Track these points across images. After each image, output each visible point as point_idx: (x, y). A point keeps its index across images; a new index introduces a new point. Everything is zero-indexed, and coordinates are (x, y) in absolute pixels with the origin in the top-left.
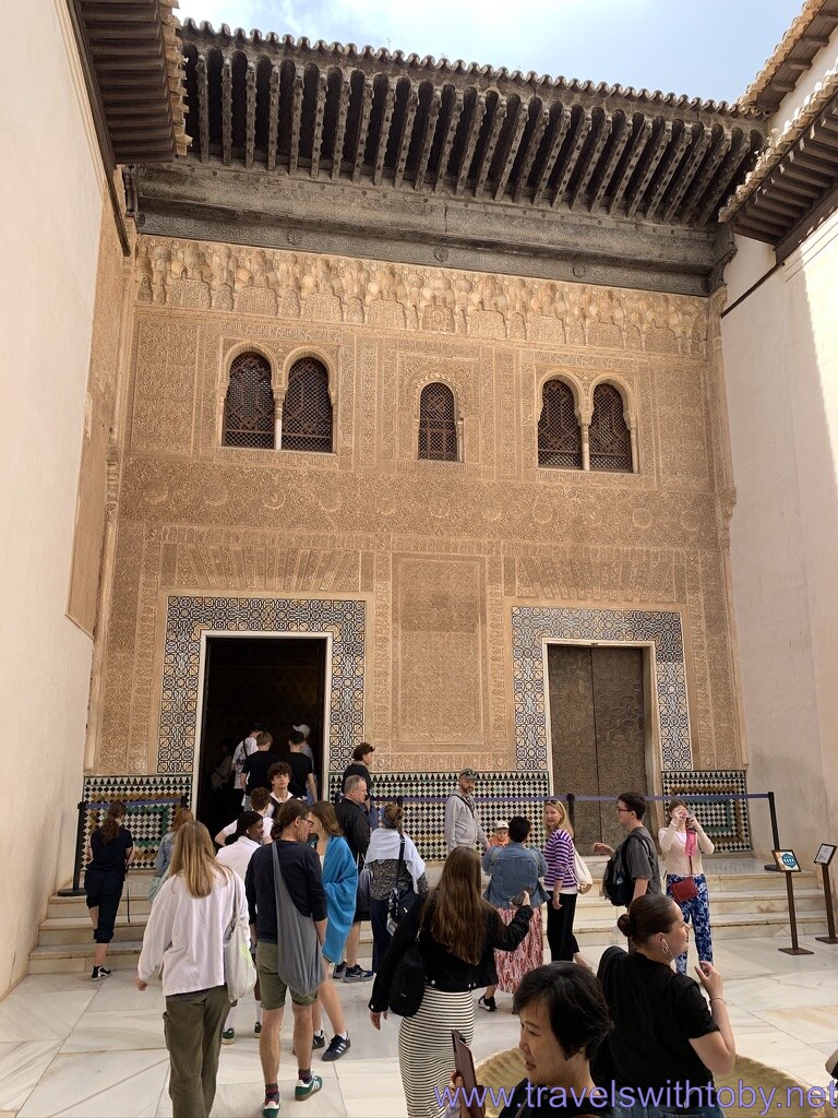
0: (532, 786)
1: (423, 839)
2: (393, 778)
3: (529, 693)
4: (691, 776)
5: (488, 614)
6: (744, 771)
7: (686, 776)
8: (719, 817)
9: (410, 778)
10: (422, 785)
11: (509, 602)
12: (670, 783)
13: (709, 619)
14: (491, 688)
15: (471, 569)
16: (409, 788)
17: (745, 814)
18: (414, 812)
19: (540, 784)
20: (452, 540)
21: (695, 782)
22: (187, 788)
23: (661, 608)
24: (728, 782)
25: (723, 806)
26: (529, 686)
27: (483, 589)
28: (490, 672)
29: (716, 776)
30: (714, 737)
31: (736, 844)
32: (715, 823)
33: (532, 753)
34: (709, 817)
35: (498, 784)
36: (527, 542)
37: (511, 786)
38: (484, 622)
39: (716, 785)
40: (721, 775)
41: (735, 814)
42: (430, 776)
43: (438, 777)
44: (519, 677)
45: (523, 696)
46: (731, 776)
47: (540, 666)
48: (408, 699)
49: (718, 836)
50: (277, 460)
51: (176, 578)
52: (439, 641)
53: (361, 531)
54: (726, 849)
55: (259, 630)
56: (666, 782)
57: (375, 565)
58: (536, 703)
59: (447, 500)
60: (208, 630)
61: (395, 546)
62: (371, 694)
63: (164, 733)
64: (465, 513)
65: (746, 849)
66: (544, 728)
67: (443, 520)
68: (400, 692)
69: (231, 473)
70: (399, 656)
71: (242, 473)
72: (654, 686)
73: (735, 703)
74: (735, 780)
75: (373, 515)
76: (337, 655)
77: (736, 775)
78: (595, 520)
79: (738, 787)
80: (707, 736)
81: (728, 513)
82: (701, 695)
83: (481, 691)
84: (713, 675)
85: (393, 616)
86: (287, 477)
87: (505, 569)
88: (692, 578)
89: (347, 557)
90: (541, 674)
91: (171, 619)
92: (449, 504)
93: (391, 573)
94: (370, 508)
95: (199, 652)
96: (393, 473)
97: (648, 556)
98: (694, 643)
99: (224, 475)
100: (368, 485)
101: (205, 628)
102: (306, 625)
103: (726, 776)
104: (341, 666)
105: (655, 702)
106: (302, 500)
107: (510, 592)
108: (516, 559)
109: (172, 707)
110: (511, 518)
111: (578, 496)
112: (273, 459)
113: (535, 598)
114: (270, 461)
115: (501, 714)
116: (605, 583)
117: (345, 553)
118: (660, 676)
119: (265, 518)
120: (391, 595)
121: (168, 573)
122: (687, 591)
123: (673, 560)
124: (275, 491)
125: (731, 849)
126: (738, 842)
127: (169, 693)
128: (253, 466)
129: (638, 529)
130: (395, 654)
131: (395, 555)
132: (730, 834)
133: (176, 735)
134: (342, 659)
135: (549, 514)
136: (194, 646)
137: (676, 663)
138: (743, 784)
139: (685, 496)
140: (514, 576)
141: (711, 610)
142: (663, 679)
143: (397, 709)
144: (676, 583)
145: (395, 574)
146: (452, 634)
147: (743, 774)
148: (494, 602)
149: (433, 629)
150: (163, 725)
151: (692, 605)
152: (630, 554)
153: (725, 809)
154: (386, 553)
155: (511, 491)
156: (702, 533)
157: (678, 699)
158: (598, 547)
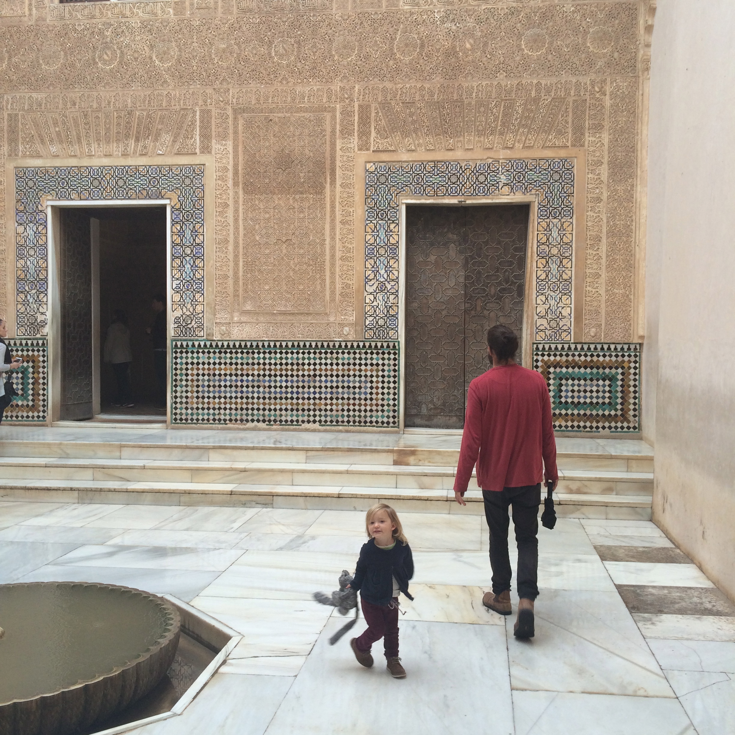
0: (381, 356)
1: (264, 404)
2: (234, 346)
3: (382, 259)
4: (569, 348)
5: (338, 172)
6: (641, 345)
7: (563, 348)
8: (601, 394)
9: (252, 346)
10: (264, 353)
11: (362, 157)
12: (543, 355)
13: (612, 164)
14: (338, 254)
15: (320, 121)
16: (251, 355)
17: (635, 392)
18: (256, 378)
19: (389, 353)
20: (299, 89)
21: (573, 355)
22: (44, 351)
23: (548, 153)
24: (617, 356)
25: (607, 382)
26: (382, 251)
27: (333, 145)
28: (338, 236)
29: (602, 349)
30: (603, 306)
31: (619, 425)
32: (595, 401)
33: (381, 322)
34: (588, 394)
35: (343, 353)
36: (389, 85)
37: (358, 356)
38: (333, 182)
39: (601, 359)
40: (609, 349)
41: (622, 392)
42: (272, 344)
43: (281, 346)
44: (372, 241)
45: (375, 263)
46: (622, 349)
47: (396, 230)
48: (249, 266)
49: (597, 415)
50: (109, 13)
51: (21, 149)
52: (283, 205)
53: (198, 86)
54: (607, 429)
55: (100, 199)
56: (537, 355)
57: (213, 123)
58: (388, 269)
59: (293, 40)
60: (53, 200)
61: (234, 100)
62: (212, 261)
63: (20, 300)
64: (314, 55)
65: (632, 430)
66: (397, 296)
67: (288, 66)
68: (241, 260)
69: (64, 32)
70: (241, 222)
71: (75, 30)
72: (532, 248)
73: (637, 265)
74: (626, 354)
75: (211, 66)
76: (177, 223)
77: (629, 349)
78: (473, 50)
79: (630, 362)
80: (595, 304)
81: (650, 23)
82: (591, 257)
83: (328, 257)
84: (611, 233)
85: (234, 179)
86: (120, 30)
87: (359, 118)
88: (595, 115)
89: (184, 116)
90: (396, 237)
91: (19, 191)
92: (295, 45)
93: (231, 131)
94: (207, 58)
95: (46, 222)
96: (231, 14)
97: (538, 91)
98: (589, 196)
99: (58, 35)
100: (204, 31)
101: (50, 197)
102: (145, 193)
103: (616, 349)
104: (181, 233)
105: (532, 266)
106: (136, 55)
107: (364, 147)
108: (373, 106)
109: (26, 275)
110: (367, 57)
111: (453, 20)
112: (105, 12)
113: (393, 151)
114: (102, 13)
115: (349, 282)
116: (480, 128)
117: (182, 112)
118: (541, 236)
119: (100, 80)
120: (231, 156)
121: (13, 144)
122: (587, 130)
123: (572, 93)
124: (108, 48)
125: (613, 429)
126: (622, 423)
127: (22, 262)
128: (86, 21)
129: (528, 56)
130: (236, 220)
131: (235, 111)
132: (613, 413)
133: (31, 301)
134: (181, 227)
135: (415, 47)
136: (41, 216)
137: (563, 220)
138: (637, 359)
139: (597, 7)
140: (370, 127)
141: (617, 154)
142: (544, 240)
143: (238, 278)
144: (573, 121)
145: (236, 132)
146: (297, 197)
147: (638, 347)
148: (345, 158)
149: (277, 192)
150: (19, 292)
151: (592, 149)
152: (515, 89)
153: (610, 386)
154: (225, 109)
155: (369, 22)
156: (616, 55)
157: (561, 262)
158: (475, 84)
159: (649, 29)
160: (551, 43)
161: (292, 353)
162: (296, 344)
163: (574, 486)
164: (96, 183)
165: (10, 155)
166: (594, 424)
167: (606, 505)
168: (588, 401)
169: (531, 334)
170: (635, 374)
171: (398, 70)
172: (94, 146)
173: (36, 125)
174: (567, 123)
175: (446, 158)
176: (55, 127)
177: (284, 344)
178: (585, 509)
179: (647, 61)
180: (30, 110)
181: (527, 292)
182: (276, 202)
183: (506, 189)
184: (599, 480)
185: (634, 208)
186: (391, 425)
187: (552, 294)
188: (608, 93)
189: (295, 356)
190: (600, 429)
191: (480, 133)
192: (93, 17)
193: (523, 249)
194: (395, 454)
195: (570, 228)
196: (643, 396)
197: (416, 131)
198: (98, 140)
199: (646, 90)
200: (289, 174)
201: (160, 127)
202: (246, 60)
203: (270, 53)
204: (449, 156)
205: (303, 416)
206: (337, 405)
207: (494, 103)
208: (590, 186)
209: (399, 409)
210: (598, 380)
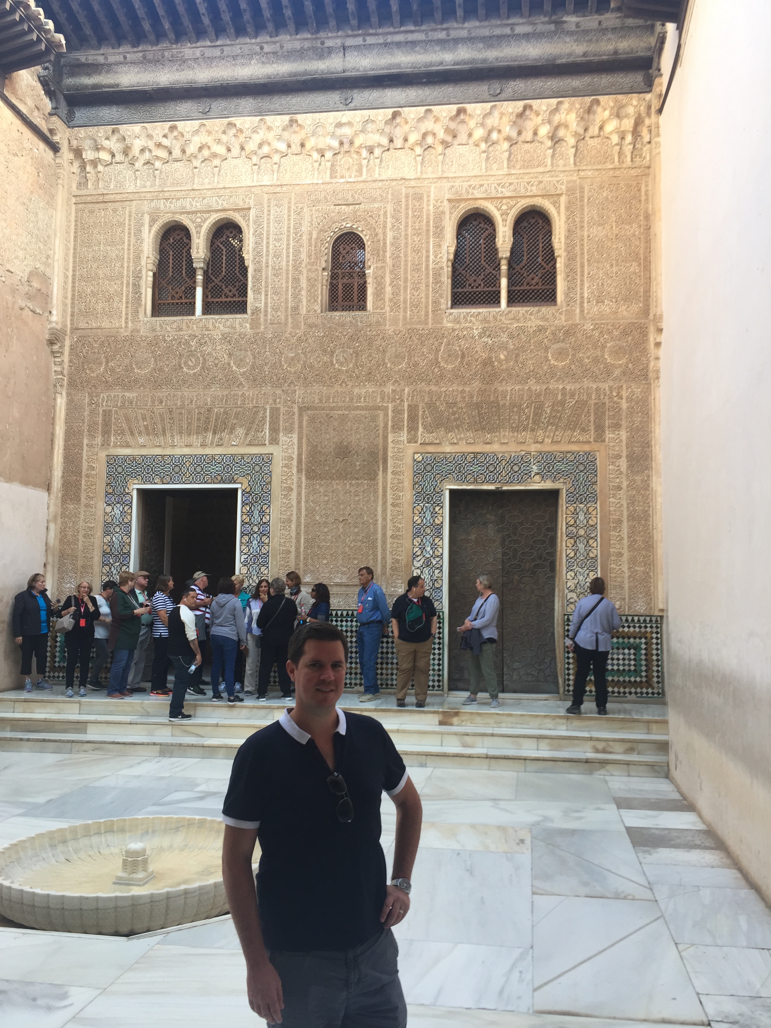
3: (428, 537)
5: (390, 462)
6: (662, 617)
8: (627, 662)
11: (411, 448)
13: (630, 457)
14: (389, 533)
15: (374, 419)
17: (658, 660)
20: (356, 391)
23: (574, 448)
24: (640, 627)
25: (632, 651)
26: (428, 531)
27: (386, 438)
28: (389, 517)
30: (626, 581)
31: (644, 690)
34: (615, 662)
36: (434, 388)
38: (385, 470)
39: (626, 629)
40: (633, 620)
41: (646, 660)
44: (419, 522)
45: (422, 540)
46: (645, 621)
47: (441, 512)
48: (310, 543)
49: (624, 681)
50: (195, 326)
51: (112, 439)
52: (341, 489)
53: (269, 388)
54: (633, 695)
55: (180, 483)
56: (568, 625)
57: (281, 419)
58: (434, 547)
59: (351, 351)
60: (138, 484)
61: (300, 400)
62: (276, 539)
63: (104, 571)
64: (370, 363)
65: (656, 695)
66: (442, 570)
67: (347, 371)
68: (302, 537)
69: (155, 342)
70: (303, 504)
71: (165, 341)
72: (561, 529)
73: (655, 546)
74: (649, 625)
75: (280, 371)
76: (247, 504)
77: (651, 621)
78: (507, 360)
79: (652, 633)
80: (619, 580)
81: (658, 340)
82: (614, 538)
83: (379, 536)
84: (631, 517)
85: (298, 467)
86: (203, 341)
87: (408, 416)
88: (614, 415)
89: (256, 413)
90: (441, 518)
91: (109, 475)
92: (354, 355)
93: (296, 426)
94: (277, 364)
95: (131, 503)
96: (300, 328)
97: (564, 394)
98: (611, 484)
99: (150, 344)
100: (276, 342)
101: (136, 482)
102: (219, 478)
103: (639, 621)
104: (250, 514)
105: (562, 545)
106: (216, 362)
107: (412, 440)
108: (421, 405)
109: (111, 550)
110: (416, 365)
111: (489, 336)
112: (191, 325)
113: (438, 444)
114: (188, 327)
115: (398, 557)
116: (514, 425)
117: (255, 409)
118: (569, 519)
119: (184, 381)
120: (296, 447)
121: (106, 435)
122: (607, 428)
123: (593, 397)
124: (193, 355)
125: (639, 695)
126: (647, 688)
127: (109, 538)
128: (174, 333)
129: (555, 366)
130: (299, 502)
131: (300, 409)
132: (638, 679)
133: (114, 572)
134: (250, 508)
135: (457, 357)
136: (128, 498)
137: (588, 505)
138: (659, 630)
139: (612, 325)
140: (418, 423)
141: (635, 449)
142: (572, 522)
143: (299, 553)
144: (595, 421)
145: (300, 427)
146: (353, 482)
147: (659, 619)
148: (396, 450)
149: (335, 478)
150: (104, 564)
151: (612, 444)
152: (543, 393)
153: (635, 654)
154: (292, 407)
155: (417, 336)
156: (630, 365)
157: (588, 542)
158: (509, 389)
159: (658, 345)
160: (574, 355)
161: (347, 621)
162: (350, 613)
163: (600, 746)
164: (177, 469)
165: (103, 445)
166: (622, 690)
167: (628, 763)
168: (615, 668)
169: (563, 606)
170: (657, 644)
171: (442, 377)
172: (177, 438)
173: (127, 419)
174: (590, 422)
175: (484, 450)
176: (144, 421)
177: (339, 613)
178: (609, 767)
179: (657, 371)
180: (123, 406)
181: (558, 568)
182: (335, 487)
183: (537, 478)
184: (623, 741)
185: (650, 496)
186: (436, 688)
187: (580, 570)
188: (624, 397)
189: (349, 624)
190: (627, 695)
191: (515, 429)
192: (181, 330)
193: (554, 529)
194: (440, 715)
195: (594, 513)
196: (665, 664)
197: (458, 427)
198: (181, 433)
199: (657, 396)
200: (346, 462)
201: (235, 422)
202: (312, 367)
203: (332, 361)
204: (487, 448)
205: (356, 679)
206: (387, 669)
207: (525, 405)
208: (611, 476)
209: (443, 674)
210: (624, 649)
